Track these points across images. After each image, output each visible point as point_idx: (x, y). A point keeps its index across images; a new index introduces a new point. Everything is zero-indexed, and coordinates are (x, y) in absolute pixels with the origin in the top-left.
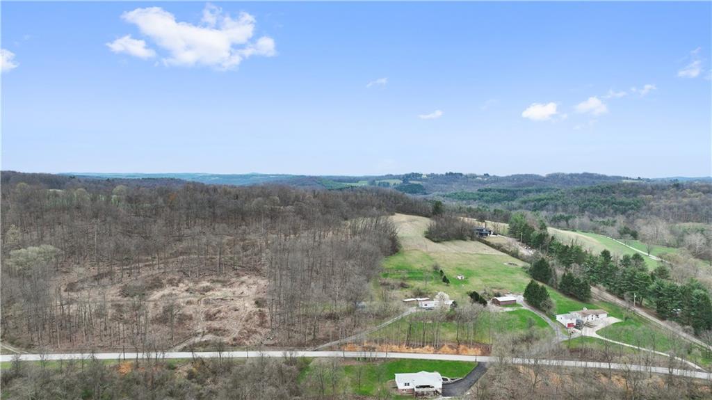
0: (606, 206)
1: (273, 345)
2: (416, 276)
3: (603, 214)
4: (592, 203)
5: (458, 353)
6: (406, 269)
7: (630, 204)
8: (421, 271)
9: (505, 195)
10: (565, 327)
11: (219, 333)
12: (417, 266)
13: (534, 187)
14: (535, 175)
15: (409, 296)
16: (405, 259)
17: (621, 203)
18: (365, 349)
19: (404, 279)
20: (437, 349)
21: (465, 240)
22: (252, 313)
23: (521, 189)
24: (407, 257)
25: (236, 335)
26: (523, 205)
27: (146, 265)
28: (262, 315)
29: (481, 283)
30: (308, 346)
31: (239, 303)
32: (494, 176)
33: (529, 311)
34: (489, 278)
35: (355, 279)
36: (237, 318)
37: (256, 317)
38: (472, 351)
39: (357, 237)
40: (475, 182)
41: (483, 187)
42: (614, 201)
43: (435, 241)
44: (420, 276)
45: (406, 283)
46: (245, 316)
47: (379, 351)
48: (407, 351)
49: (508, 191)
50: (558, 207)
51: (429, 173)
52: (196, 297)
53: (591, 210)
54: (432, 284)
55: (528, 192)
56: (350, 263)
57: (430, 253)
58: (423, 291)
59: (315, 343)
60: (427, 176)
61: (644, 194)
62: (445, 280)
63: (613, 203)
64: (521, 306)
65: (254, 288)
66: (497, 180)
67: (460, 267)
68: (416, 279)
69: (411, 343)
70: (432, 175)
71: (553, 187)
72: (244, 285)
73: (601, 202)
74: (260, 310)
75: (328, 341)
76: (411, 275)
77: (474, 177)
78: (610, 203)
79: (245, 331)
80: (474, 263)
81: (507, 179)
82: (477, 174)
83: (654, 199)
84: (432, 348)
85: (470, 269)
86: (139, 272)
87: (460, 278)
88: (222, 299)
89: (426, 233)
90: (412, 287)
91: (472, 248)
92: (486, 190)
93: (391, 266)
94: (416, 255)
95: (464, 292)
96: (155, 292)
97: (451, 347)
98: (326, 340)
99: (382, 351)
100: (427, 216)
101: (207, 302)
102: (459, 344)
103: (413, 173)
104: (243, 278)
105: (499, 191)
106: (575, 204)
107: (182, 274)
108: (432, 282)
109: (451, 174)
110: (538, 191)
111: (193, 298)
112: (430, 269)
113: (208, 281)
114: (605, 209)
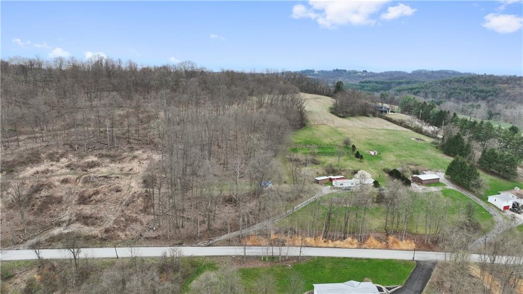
0: (469, 93)
1: (155, 238)
2: (326, 151)
3: (467, 99)
4: (456, 91)
5: (387, 247)
6: (315, 144)
7: (489, 92)
8: (330, 146)
9: (381, 86)
10: (501, 210)
11: (89, 221)
12: (327, 141)
13: (404, 80)
14: (403, 72)
15: (320, 173)
16: (313, 133)
17: (482, 91)
18: (272, 244)
19: (314, 154)
20: (362, 243)
21: (368, 116)
22: (136, 195)
23: (394, 81)
24: (316, 132)
25: (109, 224)
26: (398, 93)
27: (29, 138)
28: (148, 197)
29: (394, 158)
30: (201, 238)
31: (123, 183)
32: (371, 72)
33: (455, 191)
34: (402, 153)
35: (260, 155)
36: (117, 202)
37: (140, 201)
38: (404, 244)
39: (264, 110)
40: (357, 77)
41: (362, 80)
42: (475, 89)
43: (340, 117)
44: (330, 151)
45: (317, 159)
46: (127, 198)
47: (289, 246)
48: (324, 245)
49: (384, 83)
50: (428, 94)
51: (320, 70)
52: (76, 174)
53: (456, 97)
54: (345, 160)
55: (400, 83)
56: (255, 137)
57: (337, 127)
58: (336, 168)
59: (209, 236)
60: (319, 72)
61: (501, 83)
62: (358, 156)
63: (474, 91)
64: (445, 185)
65: (146, 164)
66: (373, 75)
67: (369, 142)
68: (326, 154)
69: (329, 233)
70: (322, 71)
71: (420, 80)
72: (136, 160)
73: (464, 90)
74: (146, 191)
75: (226, 231)
76: (322, 151)
77: (355, 73)
78: (472, 91)
79: (123, 219)
80: (383, 138)
81: (381, 74)
82: (358, 70)
83: (510, 88)
84: (356, 241)
85: (380, 144)
86: (19, 145)
87: (372, 153)
88: (106, 177)
89: (331, 109)
90: (323, 163)
91: (376, 123)
92: (366, 82)
93: (299, 141)
94: (324, 129)
95: (380, 168)
96: (28, 168)
97: (378, 239)
98: (223, 231)
99: (294, 246)
100: (328, 95)
101: (86, 181)
102: (387, 235)
103: (307, 70)
104: (136, 153)
105: (377, 83)
106: (443, 92)
107: (67, 147)
108: (345, 157)
109: (337, 70)
110: (408, 83)
111: (70, 176)
112: (340, 143)
113: (96, 156)
114: (468, 95)
